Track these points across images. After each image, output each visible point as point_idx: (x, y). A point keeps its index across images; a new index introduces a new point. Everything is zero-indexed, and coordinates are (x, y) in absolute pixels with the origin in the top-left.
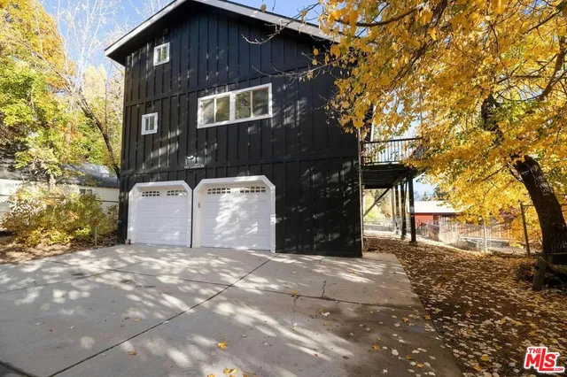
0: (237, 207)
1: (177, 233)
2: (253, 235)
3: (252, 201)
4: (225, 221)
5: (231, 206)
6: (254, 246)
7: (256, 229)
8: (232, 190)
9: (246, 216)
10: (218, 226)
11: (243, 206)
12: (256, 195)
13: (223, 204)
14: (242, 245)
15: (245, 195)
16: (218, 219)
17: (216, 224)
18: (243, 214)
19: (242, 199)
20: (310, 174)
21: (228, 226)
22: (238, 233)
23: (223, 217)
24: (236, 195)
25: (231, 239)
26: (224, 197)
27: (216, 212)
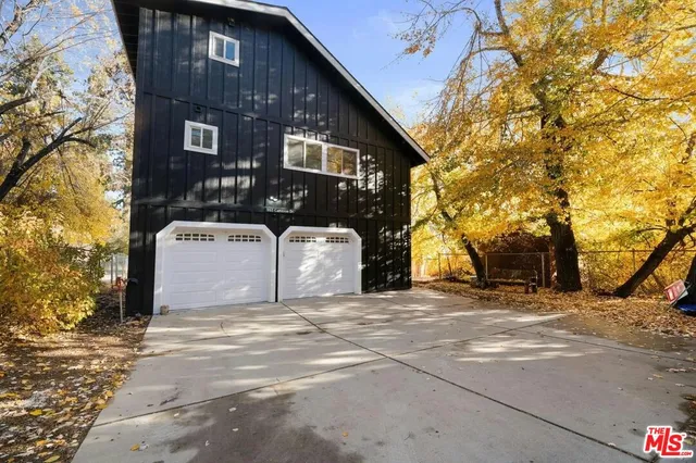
0: (323, 256)
1: (245, 289)
2: (337, 281)
3: (335, 251)
4: (310, 269)
5: (316, 255)
6: (338, 291)
7: (340, 276)
8: (318, 239)
9: (332, 264)
10: (303, 275)
11: (328, 255)
12: (340, 245)
13: (307, 253)
14: (327, 292)
15: (330, 245)
16: (302, 268)
17: (300, 273)
18: (328, 263)
19: (328, 247)
20: (385, 232)
21: (313, 275)
22: (324, 281)
23: (307, 266)
24: (321, 244)
25: (316, 287)
26: (308, 245)
27: (299, 261)
